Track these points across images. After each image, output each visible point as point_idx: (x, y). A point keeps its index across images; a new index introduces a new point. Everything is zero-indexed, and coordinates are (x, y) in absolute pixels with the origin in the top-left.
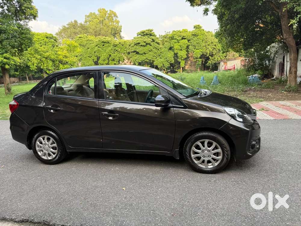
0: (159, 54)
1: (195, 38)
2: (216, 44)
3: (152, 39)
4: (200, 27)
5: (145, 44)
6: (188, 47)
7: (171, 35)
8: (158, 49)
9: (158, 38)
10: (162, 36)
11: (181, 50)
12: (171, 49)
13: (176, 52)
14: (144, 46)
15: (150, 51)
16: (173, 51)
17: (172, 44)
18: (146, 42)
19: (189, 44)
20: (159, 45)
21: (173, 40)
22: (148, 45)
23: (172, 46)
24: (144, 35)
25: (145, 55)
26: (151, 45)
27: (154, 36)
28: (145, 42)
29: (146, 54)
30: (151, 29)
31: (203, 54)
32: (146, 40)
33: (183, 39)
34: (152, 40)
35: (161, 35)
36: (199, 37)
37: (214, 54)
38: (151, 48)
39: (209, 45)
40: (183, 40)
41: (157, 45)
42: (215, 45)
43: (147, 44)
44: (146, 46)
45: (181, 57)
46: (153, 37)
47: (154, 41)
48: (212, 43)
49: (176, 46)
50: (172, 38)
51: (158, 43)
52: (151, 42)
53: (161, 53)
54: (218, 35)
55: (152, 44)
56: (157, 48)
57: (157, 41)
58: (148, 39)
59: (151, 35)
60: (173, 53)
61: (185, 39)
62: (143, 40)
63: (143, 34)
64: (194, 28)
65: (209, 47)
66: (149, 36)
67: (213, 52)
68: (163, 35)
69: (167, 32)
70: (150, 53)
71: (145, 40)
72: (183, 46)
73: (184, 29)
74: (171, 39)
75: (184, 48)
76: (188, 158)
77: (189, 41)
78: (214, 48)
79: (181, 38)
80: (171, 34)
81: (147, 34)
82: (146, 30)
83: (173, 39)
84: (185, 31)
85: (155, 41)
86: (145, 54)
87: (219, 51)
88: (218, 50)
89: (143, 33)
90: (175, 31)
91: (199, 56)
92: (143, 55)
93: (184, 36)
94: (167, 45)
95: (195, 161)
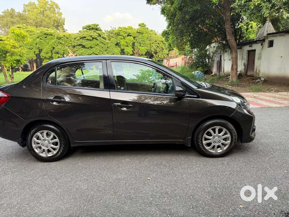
0: (106, 49)
1: (140, 36)
2: (160, 43)
3: (99, 34)
4: (145, 26)
5: (91, 38)
6: (133, 44)
7: (117, 31)
8: (105, 44)
9: (104, 34)
10: (107, 31)
11: (127, 46)
12: (117, 44)
13: (122, 48)
14: (90, 40)
15: (96, 45)
16: (120, 46)
17: (118, 40)
18: (92, 36)
19: (135, 41)
20: (105, 40)
21: (119, 37)
22: (95, 40)
23: (119, 42)
24: (90, 29)
25: (91, 49)
26: (97, 40)
27: (100, 30)
28: (91, 36)
29: (93, 48)
30: (97, 24)
31: (148, 51)
32: (93, 34)
33: (128, 35)
34: (98, 35)
35: (106, 30)
36: (144, 35)
37: (158, 52)
38: (98, 42)
39: (153, 43)
40: (129, 37)
41: (103, 40)
42: (159, 44)
43: (93, 38)
44: (92, 40)
45: (127, 53)
46: (99, 32)
47: (100, 36)
48: (156, 41)
49: (122, 42)
50: (118, 34)
51: (105, 38)
52: (97, 37)
53: (108, 47)
54: (165, 34)
55: (98, 38)
56: (103, 43)
57: (103, 36)
58: (94, 34)
59: (97, 29)
60: (119, 49)
61: (131, 36)
62: (89, 34)
63: (89, 28)
64: (139, 26)
65: (153, 45)
66: (95, 30)
67: (157, 50)
68: (109, 30)
70: (97, 47)
71: (91, 34)
72: (129, 42)
73: (130, 26)
74: (117, 35)
75: (130, 45)
76: (200, 145)
77: (134, 38)
78: (158, 46)
79: (126, 35)
80: (117, 30)
81: (93, 29)
82: (92, 25)
83: (119, 35)
84: (131, 28)
85: (102, 36)
86: (92, 48)
87: (162, 49)
88: (161, 48)
89: (89, 27)
90: (121, 27)
91: (144, 53)
92: (90, 49)
93: (129, 33)
94: (114, 40)
95: (205, 147)
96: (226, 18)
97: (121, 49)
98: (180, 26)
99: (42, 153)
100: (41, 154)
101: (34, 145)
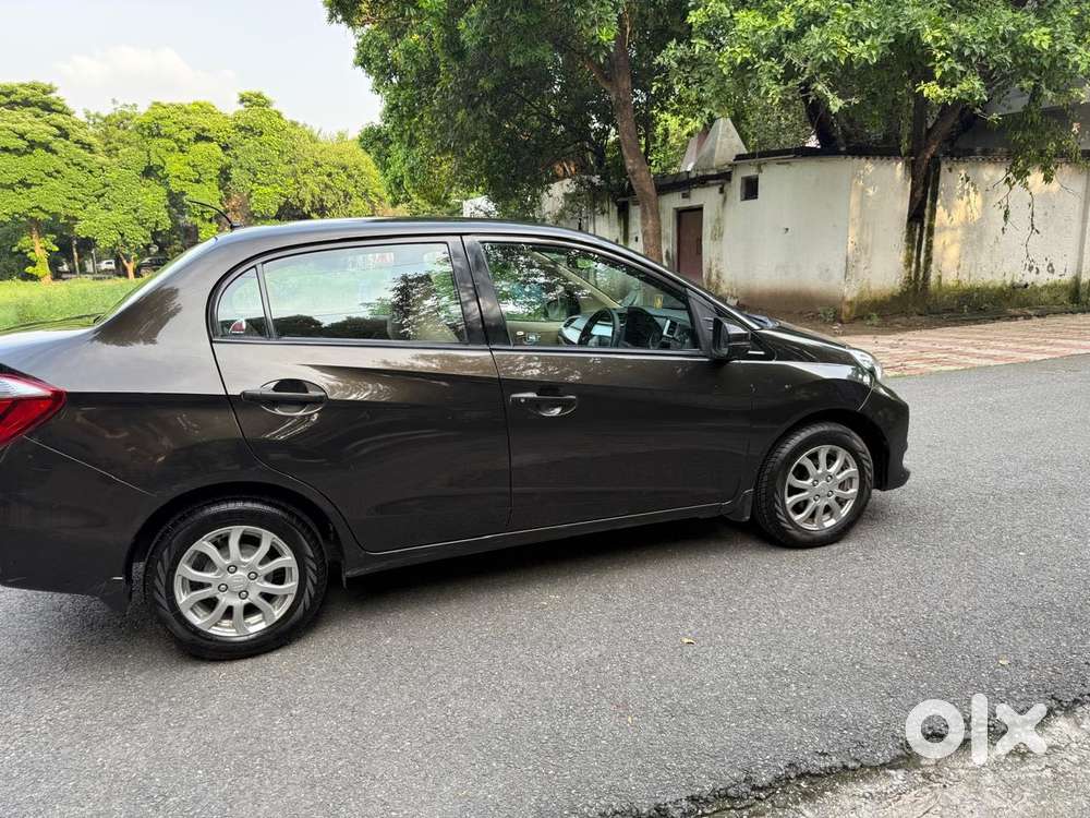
0: (99, 192)
1: (251, 143)
2: (334, 171)
3: (59, 128)
4: (267, 103)
5: (21, 144)
6: (224, 175)
7: (147, 119)
8: (90, 172)
9: (83, 126)
10: (97, 115)
11: (198, 181)
12: (149, 172)
13: (175, 186)
14: (16, 151)
15: (49, 175)
16: (164, 181)
17: (152, 154)
18: (28, 136)
19: (227, 160)
20: (92, 151)
21: (157, 141)
22: (39, 151)
23: (156, 161)
24: (12, 105)
25: (25, 191)
26: (54, 152)
27: (60, 112)
28: (22, 136)
29: (33, 189)
30: (47, 83)
31: (286, 203)
32: (28, 127)
33: (199, 138)
34: (57, 132)
35: (93, 113)
36: (264, 138)
37: (330, 205)
38: (56, 162)
39: (305, 172)
40: (202, 145)
41: (82, 151)
42: (330, 175)
43: (33, 145)
44: (26, 153)
45: (200, 209)
46: (59, 119)
47: (66, 136)
48: (317, 165)
49: (175, 165)
50: (152, 131)
51: (88, 147)
52: (50, 138)
53: (105, 186)
55: (57, 145)
56: (84, 164)
57: (81, 134)
58: (40, 129)
59: (47, 107)
60: (163, 191)
61: (209, 140)
62: (10, 125)
63: (6, 100)
64: (242, 101)
65: (308, 179)
66: (38, 110)
67: (325, 198)
68: (104, 114)
69: (121, 103)
70: (55, 183)
71: (20, 127)
72: (207, 165)
73: (201, 100)
74: (146, 133)
75: (209, 176)
76: (780, 510)
77: (225, 148)
78: (327, 186)
79: (192, 135)
80: (147, 114)
81: (26, 103)
82: (22, 86)
83: (159, 135)
84: (206, 110)
85: (73, 137)
86: (29, 186)
87: (345, 196)
88: (341, 193)
89: (7, 95)
90: (165, 103)
91: (274, 210)
92: (18, 190)
93: (203, 130)
94: (134, 156)
95: (791, 513)
96: (618, 98)
97: (170, 194)
98: (461, 115)
99: (216, 625)
100: (215, 631)
101: (184, 598)
